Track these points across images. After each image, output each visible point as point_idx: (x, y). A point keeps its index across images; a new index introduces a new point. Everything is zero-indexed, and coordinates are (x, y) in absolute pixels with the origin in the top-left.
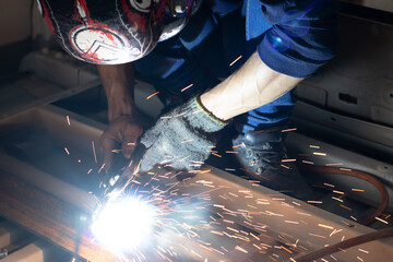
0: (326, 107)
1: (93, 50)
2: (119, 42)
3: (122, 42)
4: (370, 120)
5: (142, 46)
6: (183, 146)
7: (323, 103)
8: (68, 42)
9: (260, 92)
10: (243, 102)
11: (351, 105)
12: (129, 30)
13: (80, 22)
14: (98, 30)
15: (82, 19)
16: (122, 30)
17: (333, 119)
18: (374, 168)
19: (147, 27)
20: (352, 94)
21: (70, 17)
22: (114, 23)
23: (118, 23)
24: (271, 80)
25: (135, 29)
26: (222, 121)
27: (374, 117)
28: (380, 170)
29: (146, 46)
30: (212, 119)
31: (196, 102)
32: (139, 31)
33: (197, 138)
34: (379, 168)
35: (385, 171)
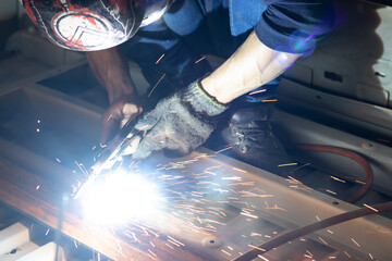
0: (312, 86)
1: (76, 37)
2: (102, 26)
3: (105, 26)
4: (355, 98)
5: (126, 29)
6: (186, 131)
7: (309, 80)
8: (51, 31)
9: (261, 72)
10: (245, 84)
11: (336, 83)
12: (112, 13)
13: (61, 9)
14: (79, 15)
15: (63, 5)
16: (104, 14)
17: (319, 97)
18: (360, 146)
19: (129, 9)
20: (337, 73)
21: (49, 5)
22: (95, 7)
23: (99, 6)
24: (271, 60)
25: (117, 12)
26: (222, 104)
27: (359, 95)
28: (366, 148)
29: (129, 28)
30: (214, 103)
31: (197, 87)
32: (120, 13)
33: (200, 123)
34: (364, 146)
35: (370, 148)
